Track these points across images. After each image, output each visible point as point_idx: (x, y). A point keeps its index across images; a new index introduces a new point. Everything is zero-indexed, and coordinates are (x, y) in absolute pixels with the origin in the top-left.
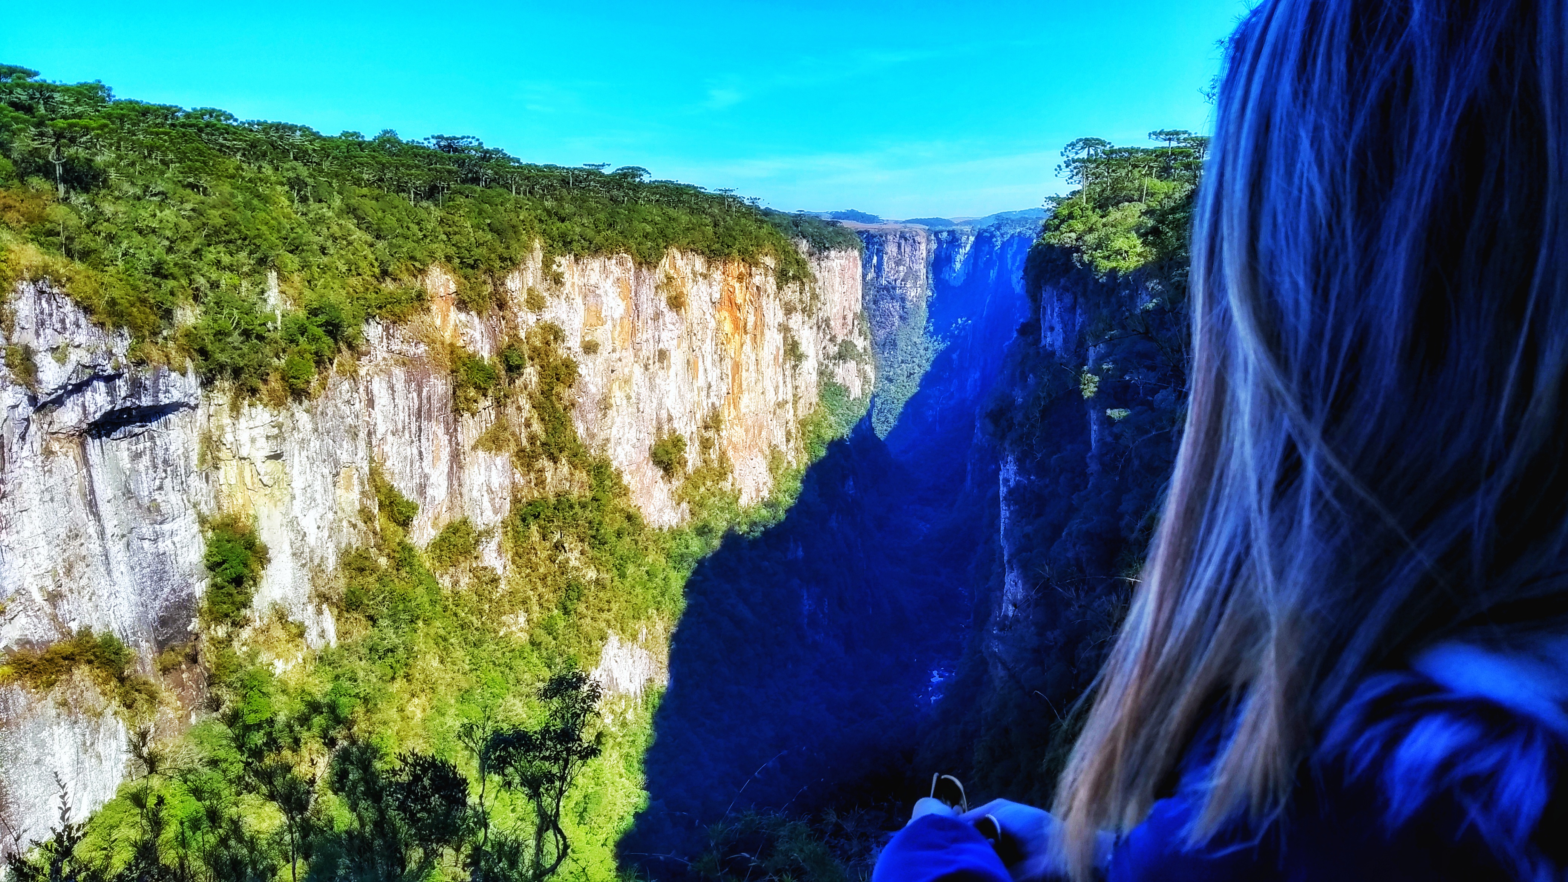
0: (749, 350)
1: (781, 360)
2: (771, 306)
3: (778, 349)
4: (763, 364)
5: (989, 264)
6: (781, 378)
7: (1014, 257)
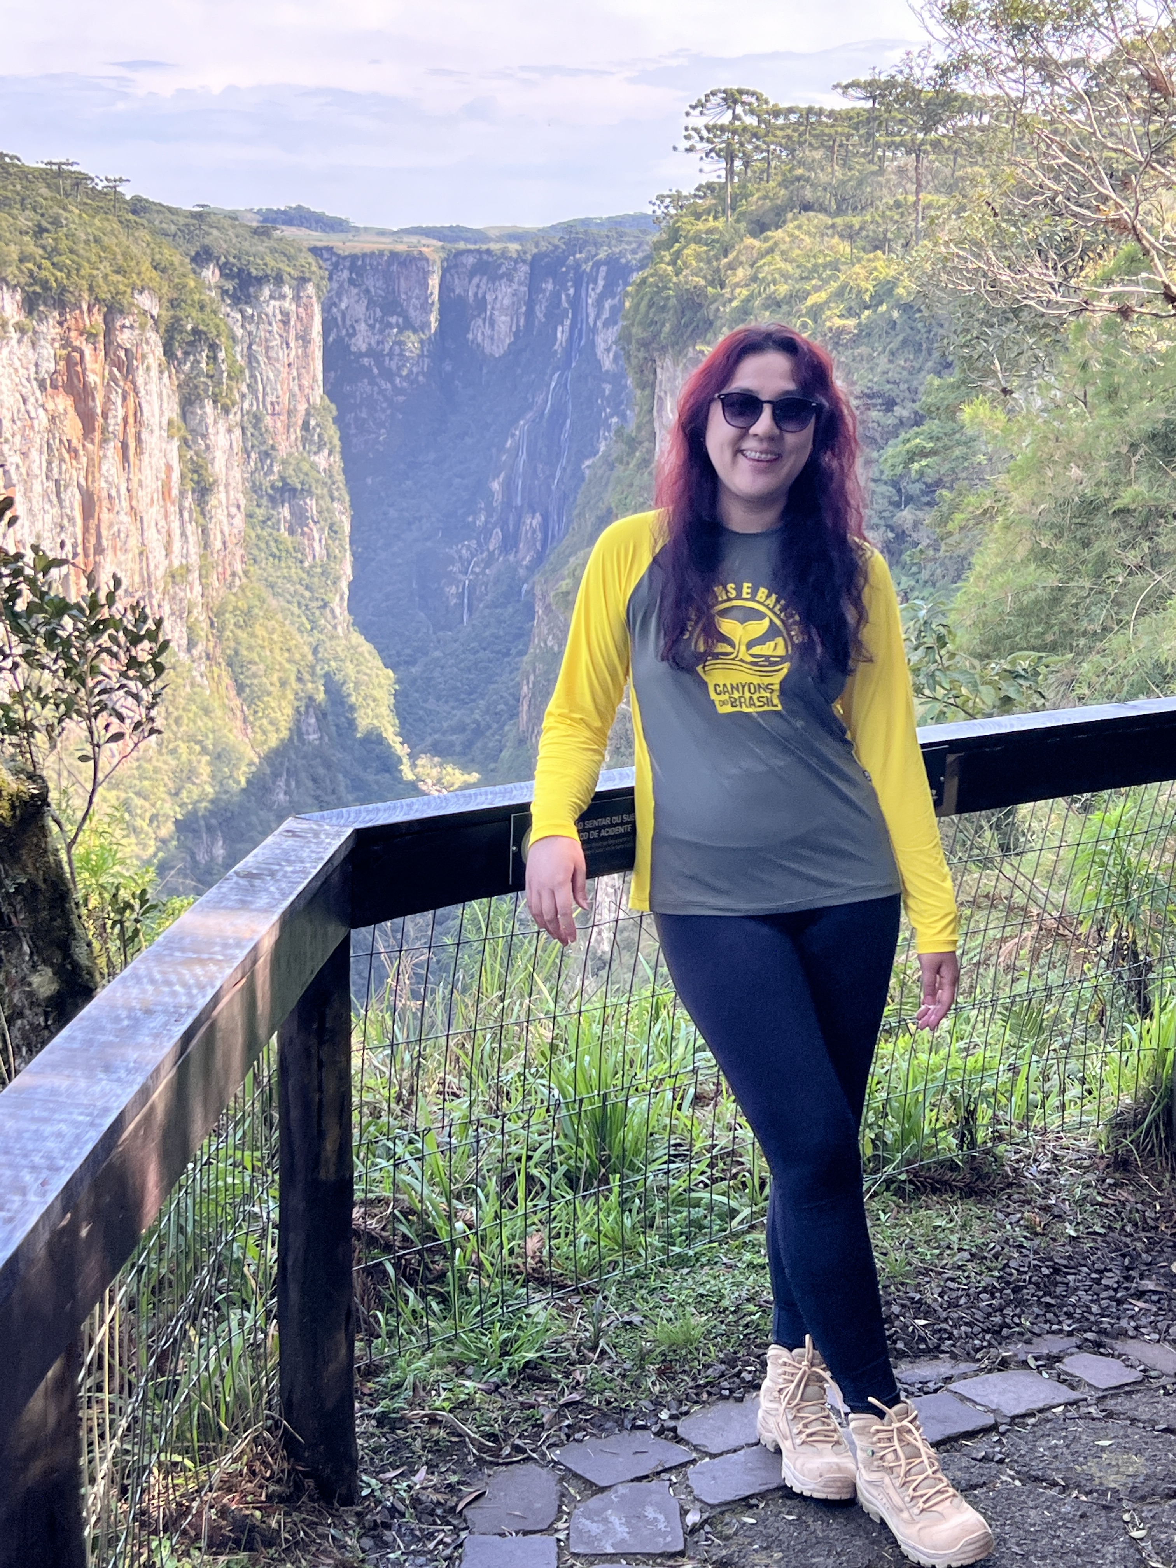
0: (113, 471)
1: (175, 492)
2: (154, 387)
3: (169, 468)
4: (143, 496)
5: (554, 316)
6: (176, 525)
7: (599, 304)
